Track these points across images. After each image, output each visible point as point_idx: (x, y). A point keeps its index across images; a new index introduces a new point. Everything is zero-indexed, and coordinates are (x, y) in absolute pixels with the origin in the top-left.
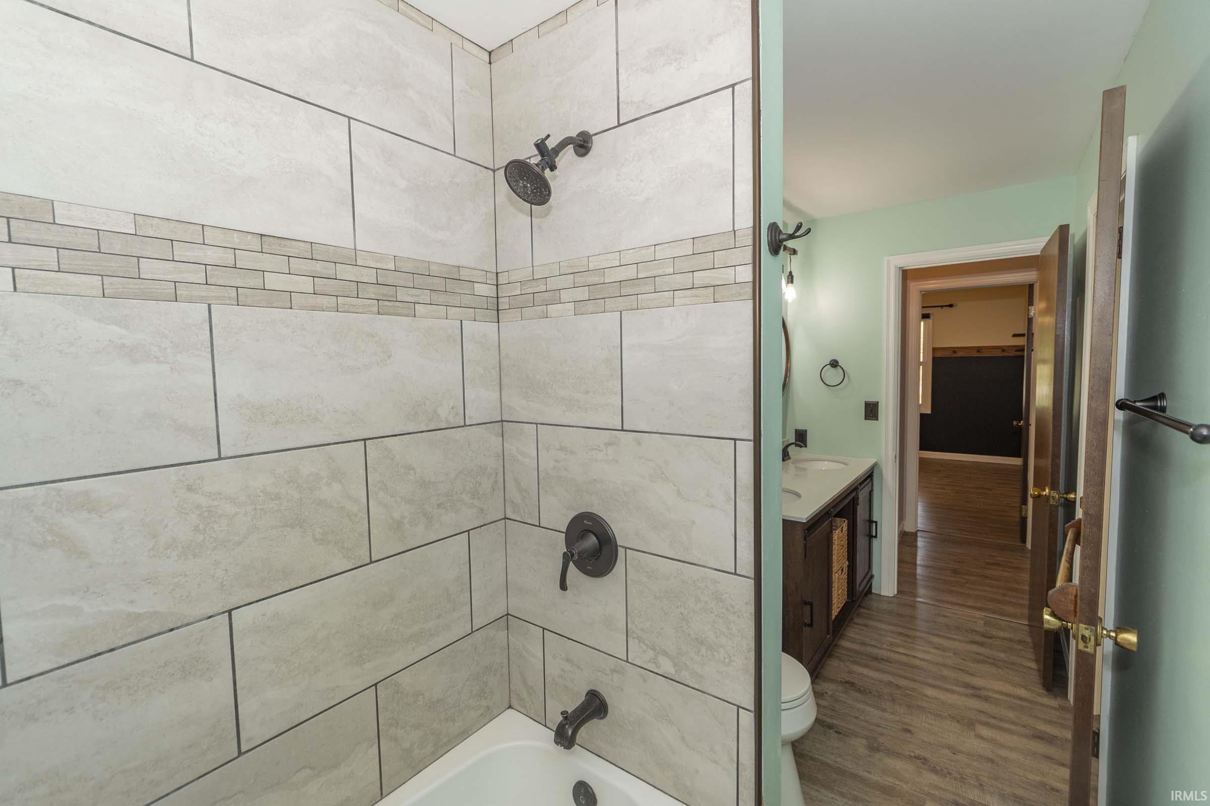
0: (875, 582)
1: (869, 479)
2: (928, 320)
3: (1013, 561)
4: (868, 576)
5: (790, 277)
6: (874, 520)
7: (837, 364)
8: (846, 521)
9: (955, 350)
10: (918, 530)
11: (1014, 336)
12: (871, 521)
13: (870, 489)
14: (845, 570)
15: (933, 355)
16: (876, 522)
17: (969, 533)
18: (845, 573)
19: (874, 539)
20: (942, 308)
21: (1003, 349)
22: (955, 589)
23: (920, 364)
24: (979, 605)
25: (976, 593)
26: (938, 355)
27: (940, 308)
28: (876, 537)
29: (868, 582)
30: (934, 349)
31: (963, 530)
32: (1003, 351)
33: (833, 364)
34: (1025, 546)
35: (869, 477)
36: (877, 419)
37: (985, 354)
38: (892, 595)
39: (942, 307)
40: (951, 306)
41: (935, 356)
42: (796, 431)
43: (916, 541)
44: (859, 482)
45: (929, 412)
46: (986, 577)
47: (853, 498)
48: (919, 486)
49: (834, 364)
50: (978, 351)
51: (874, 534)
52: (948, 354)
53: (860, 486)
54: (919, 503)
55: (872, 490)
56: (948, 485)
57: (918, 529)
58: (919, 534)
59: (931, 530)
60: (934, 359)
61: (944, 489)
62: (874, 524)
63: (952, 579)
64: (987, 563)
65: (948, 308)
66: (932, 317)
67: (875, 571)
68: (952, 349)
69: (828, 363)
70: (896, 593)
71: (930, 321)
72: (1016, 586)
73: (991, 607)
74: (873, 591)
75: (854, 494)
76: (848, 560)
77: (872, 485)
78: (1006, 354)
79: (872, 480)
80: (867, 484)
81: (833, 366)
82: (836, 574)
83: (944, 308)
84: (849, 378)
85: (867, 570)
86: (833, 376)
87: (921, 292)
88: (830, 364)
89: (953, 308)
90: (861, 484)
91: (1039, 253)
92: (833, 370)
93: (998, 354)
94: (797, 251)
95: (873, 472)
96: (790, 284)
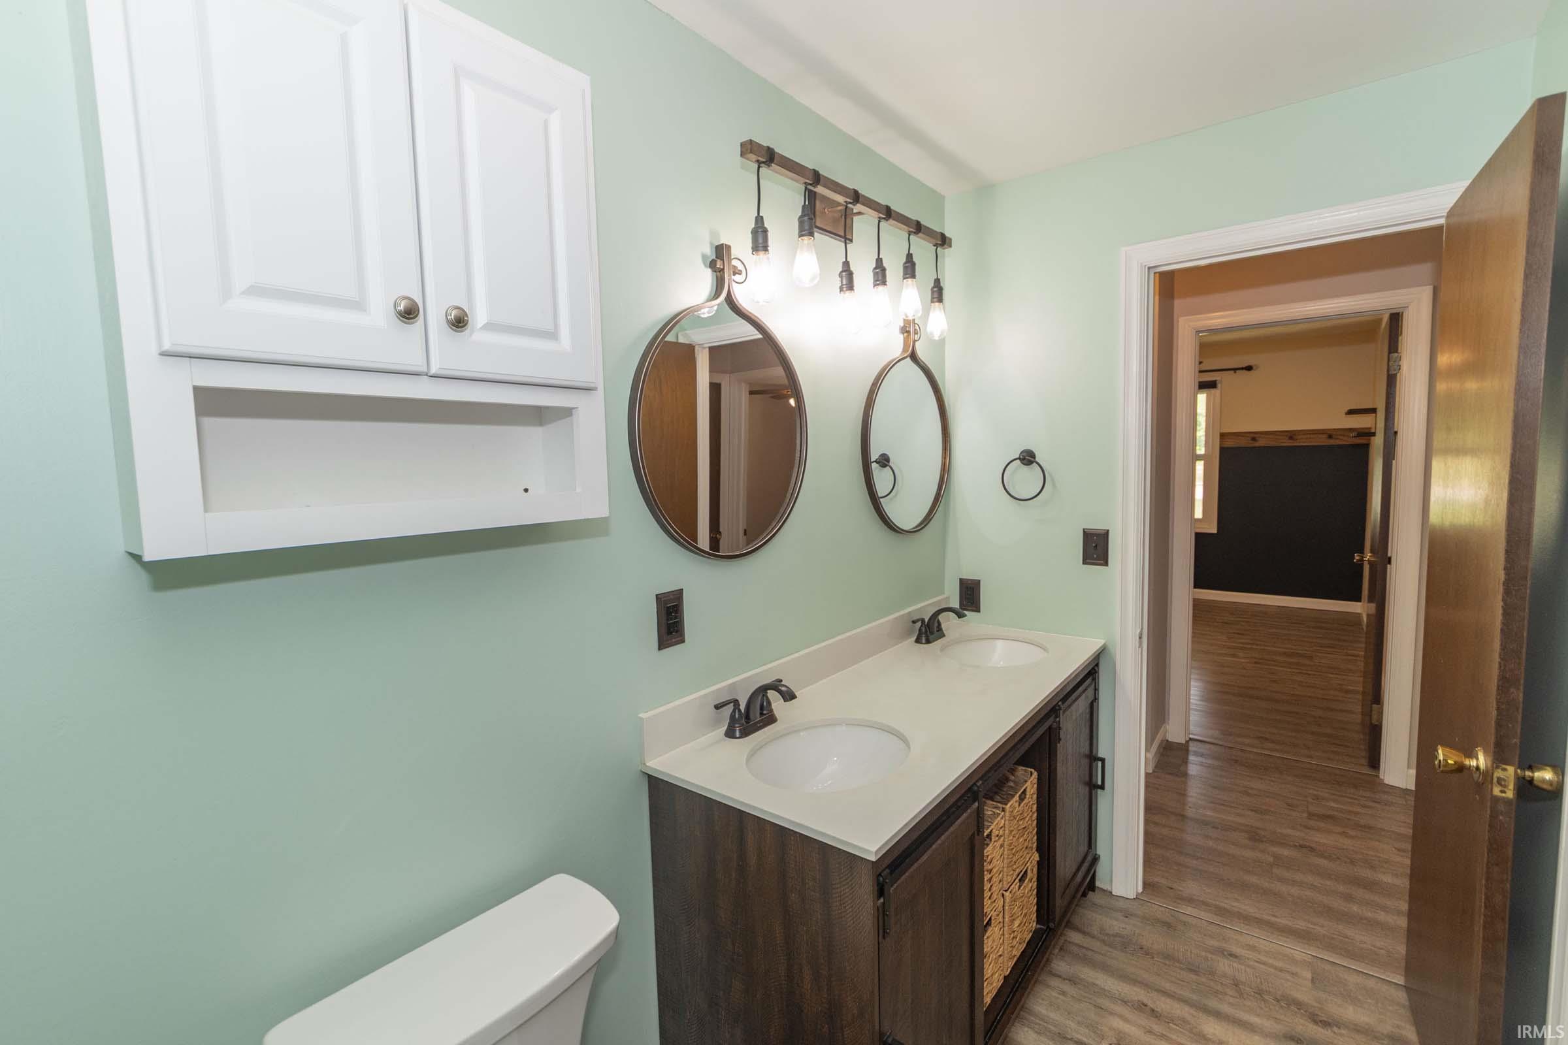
0: (1101, 870)
1: (1090, 679)
2: (1213, 391)
3: (1359, 810)
4: (1089, 858)
5: (935, 289)
6: (1100, 755)
7: (1033, 459)
8: (1035, 774)
9: (1254, 436)
10: (1190, 739)
11: (1351, 412)
12: (1093, 758)
13: (1091, 698)
14: (1032, 874)
15: (1220, 444)
16: (1103, 760)
17: (1277, 747)
18: (1031, 880)
19: (1099, 791)
20: (1235, 372)
21: (1330, 434)
22: (1254, 879)
23: (1199, 457)
24: (1300, 924)
25: (1295, 891)
26: (1230, 443)
27: (1233, 372)
28: (1102, 787)
29: (1088, 871)
30: (1222, 435)
31: (1266, 739)
32: (1330, 437)
33: (1024, 459)
34: (1378, 776)
35: (1090, 675)
36: (1106, 564)
37: (1302, 442)
38: (1132, 895)
39: (1235, 370)
40: (1249, 368)
41: (1224, 446)
42: (962, 582)
43: (1185, 761)
44: (1061, 697)
45: (1215, 531)
46: (1312, 849)
47: (1050, 728)
48: (1193, 650)
49: (1028, 458)
50: (1291, 438)
51: (1099, 783)
52: (1243, 442)
53: (1063, 703)
54: (1193, 683)
55: (1096, 699)
56: (1241, 648)
57: (1191, 736)
58: (1193, 747)
59: (1216, 739)
60: (1222, 450)
61: (1234, 656)
62: (1100, 764)
63: (1249, 854)
64: (1311, 815)
65: (1244, 371)
66: (1219, 386)
67: (1101, 849)
68: (1252, 435)
69: (1018, 456)
70: (1140, 889)
71: (1216, 392)
72: (1366, 873)
73: (1323, 931)
74: (1098, 884)
75: (1052, 719)
76: (1039, 849)
77: (1096, 690)
78: (1332, 442)
79: (1094, 679)
80: (1084, 691)
81: (1025, 462)
82: (1007, 894)
83: (1237, 371)
84: (1054, 485)
85: (1083, 848)
86: (1025, 480)
87: (1198, 332)
88: (1019, 458)
89: (1252, 371)
90: (1064, 699)
91: (1442, 221)
92: (1025, 469)
93: (1323, 441)
94: (950, 239)
95: (1097, 665)
96: (937, 304)
